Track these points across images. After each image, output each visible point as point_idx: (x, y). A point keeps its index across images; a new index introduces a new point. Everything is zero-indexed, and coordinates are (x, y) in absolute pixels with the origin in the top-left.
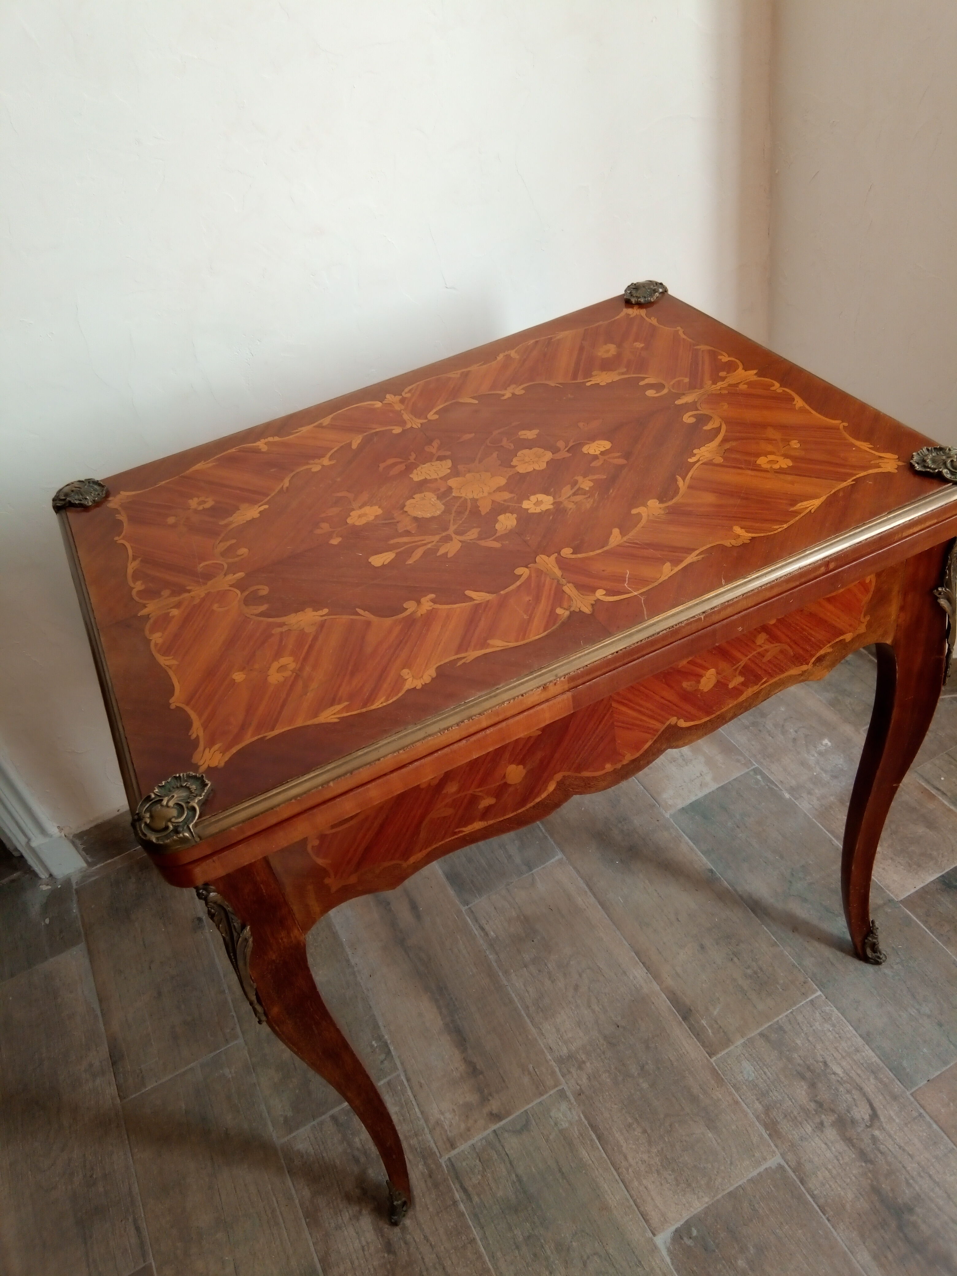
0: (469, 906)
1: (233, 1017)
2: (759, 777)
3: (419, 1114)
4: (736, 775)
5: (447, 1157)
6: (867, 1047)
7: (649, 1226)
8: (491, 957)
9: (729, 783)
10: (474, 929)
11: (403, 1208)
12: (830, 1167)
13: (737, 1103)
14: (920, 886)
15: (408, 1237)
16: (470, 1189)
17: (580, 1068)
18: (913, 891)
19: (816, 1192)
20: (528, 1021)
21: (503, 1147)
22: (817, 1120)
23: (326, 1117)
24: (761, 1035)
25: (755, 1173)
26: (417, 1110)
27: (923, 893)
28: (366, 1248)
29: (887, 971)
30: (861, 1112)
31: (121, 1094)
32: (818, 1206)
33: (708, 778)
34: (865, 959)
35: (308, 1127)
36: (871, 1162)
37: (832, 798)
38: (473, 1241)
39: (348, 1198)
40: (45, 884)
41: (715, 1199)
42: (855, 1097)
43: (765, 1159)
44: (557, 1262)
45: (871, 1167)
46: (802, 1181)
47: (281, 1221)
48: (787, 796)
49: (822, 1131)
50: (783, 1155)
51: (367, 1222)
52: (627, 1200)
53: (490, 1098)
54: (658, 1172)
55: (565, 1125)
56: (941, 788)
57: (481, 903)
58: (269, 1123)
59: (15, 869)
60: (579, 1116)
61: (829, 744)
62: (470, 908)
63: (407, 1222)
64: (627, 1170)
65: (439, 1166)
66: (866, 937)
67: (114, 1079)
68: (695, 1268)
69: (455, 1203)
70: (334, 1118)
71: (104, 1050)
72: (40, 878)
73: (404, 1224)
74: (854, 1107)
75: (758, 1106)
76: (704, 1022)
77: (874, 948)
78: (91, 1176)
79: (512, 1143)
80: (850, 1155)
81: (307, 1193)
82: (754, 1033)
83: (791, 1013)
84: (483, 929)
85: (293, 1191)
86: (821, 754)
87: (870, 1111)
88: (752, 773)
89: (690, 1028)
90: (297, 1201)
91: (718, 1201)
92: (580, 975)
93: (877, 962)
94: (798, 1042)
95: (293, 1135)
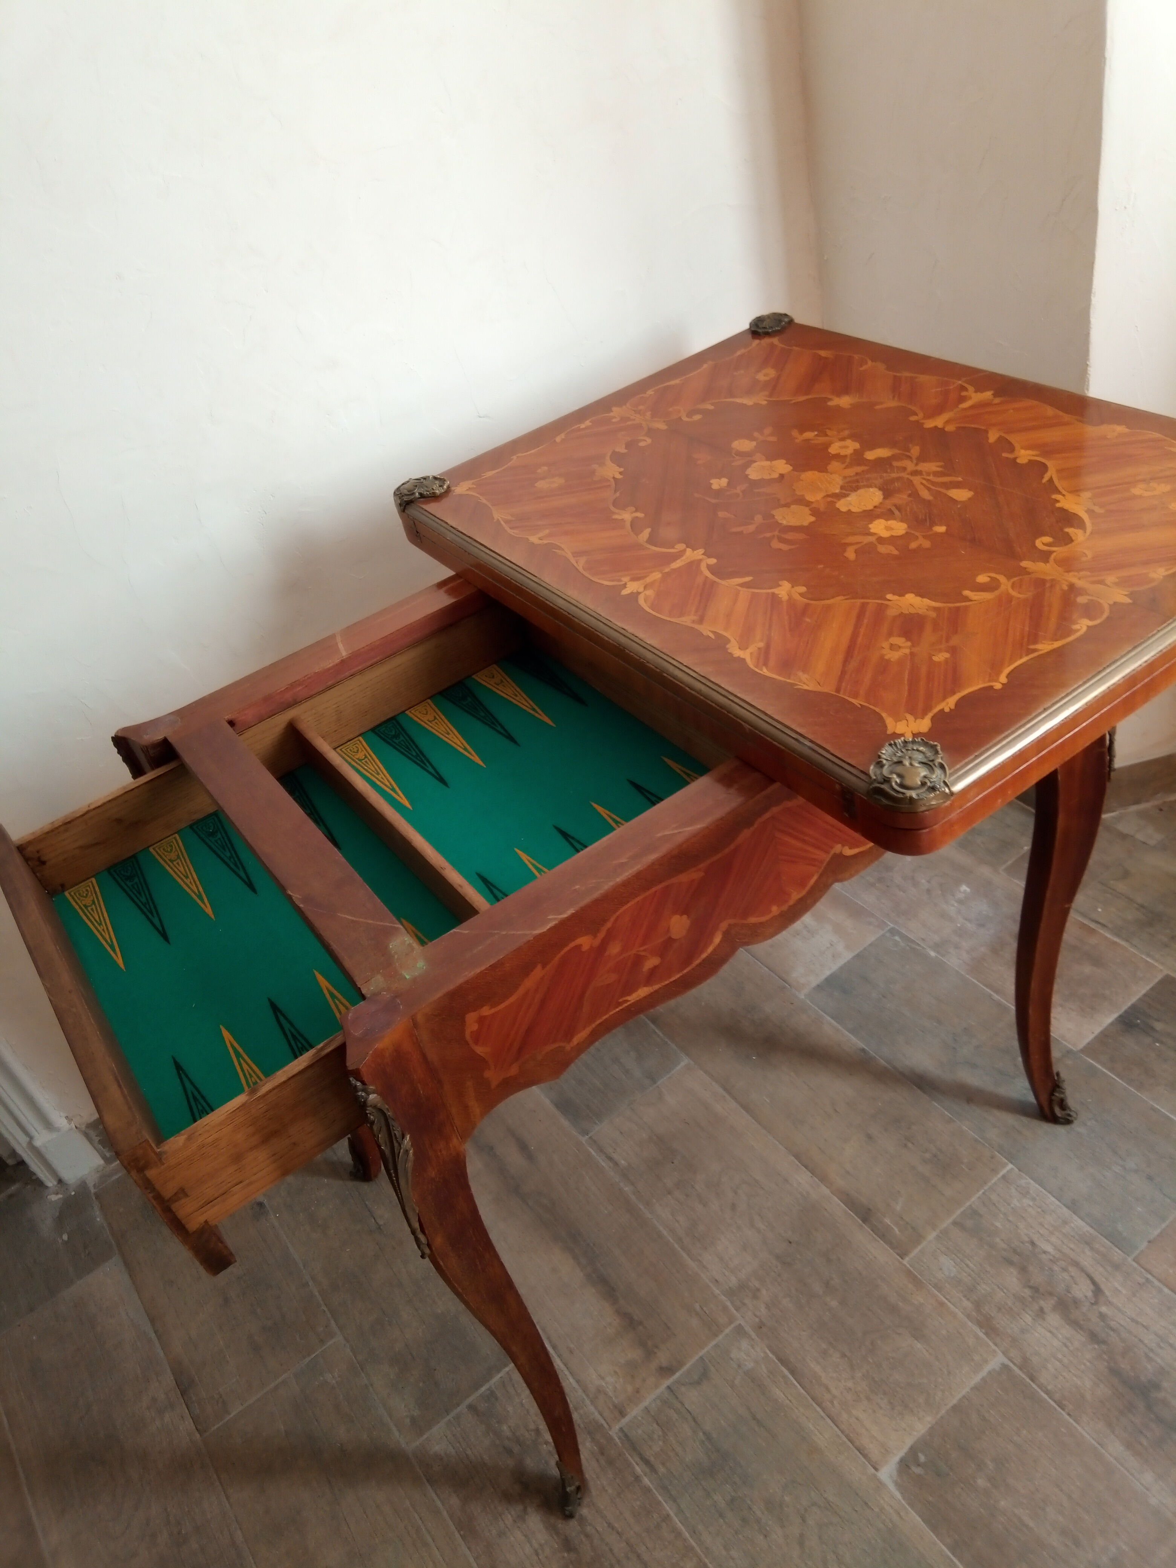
0: (589, 1135)
1: (325, 1311)
2: (897, 938)
3: (575, 1384)
4: (871, 939)
5: (617, 1427)
6: (1075, 1217)
7: (869, 1461)
8: (626, 1189)
9: (865, 949)
10: (601, 1161)
11: (577, 1494)
13: (942, 1304)
14: (1098, 1030)
15: (589, 1529)
16: (652, 1459)
17: (755, 1296)
18: (1091, 1037)
19: (1049, 1388)
20: (684, 1255)
21: (683, 1404)
22: (1036, 1307)
23: (463, 1408)
24: (955, 1223)
25: (977, 1379)
26: (571, 1380)
27: (1103, 1038)
28: (540, 1551)
29: (1082, 1130)
30: (1082, 1290)
31: (199, 1427)
32: (1055, 1402)
33: (840, 947)
34: (1054, 1119)
36: (1104, 1342)
37: (983, 949)
38: (667, 1517)
39: (508, 1498)
40: (54, 1194)
41: (939, 1416)
42: (1073, 1274)
43: (986, 1361)
44: (770, 1523)
45: (1104, 1347)
46: (1032, 1379)
47: (430, 1540)
48: (933, 954)
49: (1044, 1319)
50: (1005, 1353)
51: (535, 1521)
52: (838, 1436)
53: (655, 1350)
54: (868, 1399)
55: (750, 1365)
56: (1101, 921)
57: (604, 1130)
58: (394, 1429)
59: (12, 1181)
60: (765, 1353)
61: (968, 890)
62: (591, 1138)
63: (584, 1511)
64: (832, 1403)
65: (610, 1439)
66: (1052, 1094)
67: (187, 1411)
68: (930, 1499)
69: (637, 1478)
70: (471, 1407)
71: (168, 1379)
72: (47, 1187)
73: (581, 1515)
74: (1074, 1286)
75: (967, 1304)
76: (887, 1221)
77: (1063, 1104)
78: (179, 1533)
79: (692, 1398)
80: (1079, 1339)
81: (455, 1501)
82: (947, 1223)
83: (984, 1193)
84: (610, 1159)
85: (439, 1503)
86: (961, 902)
87: (1092, 1287)
88: (888, 935)
89: (872, 1230)
90: (445, 1514)
91: (942, 1417)
92: (736, 1193)
93: (1067, 1121)
94: (998, 1224)
95: (425, 1436)
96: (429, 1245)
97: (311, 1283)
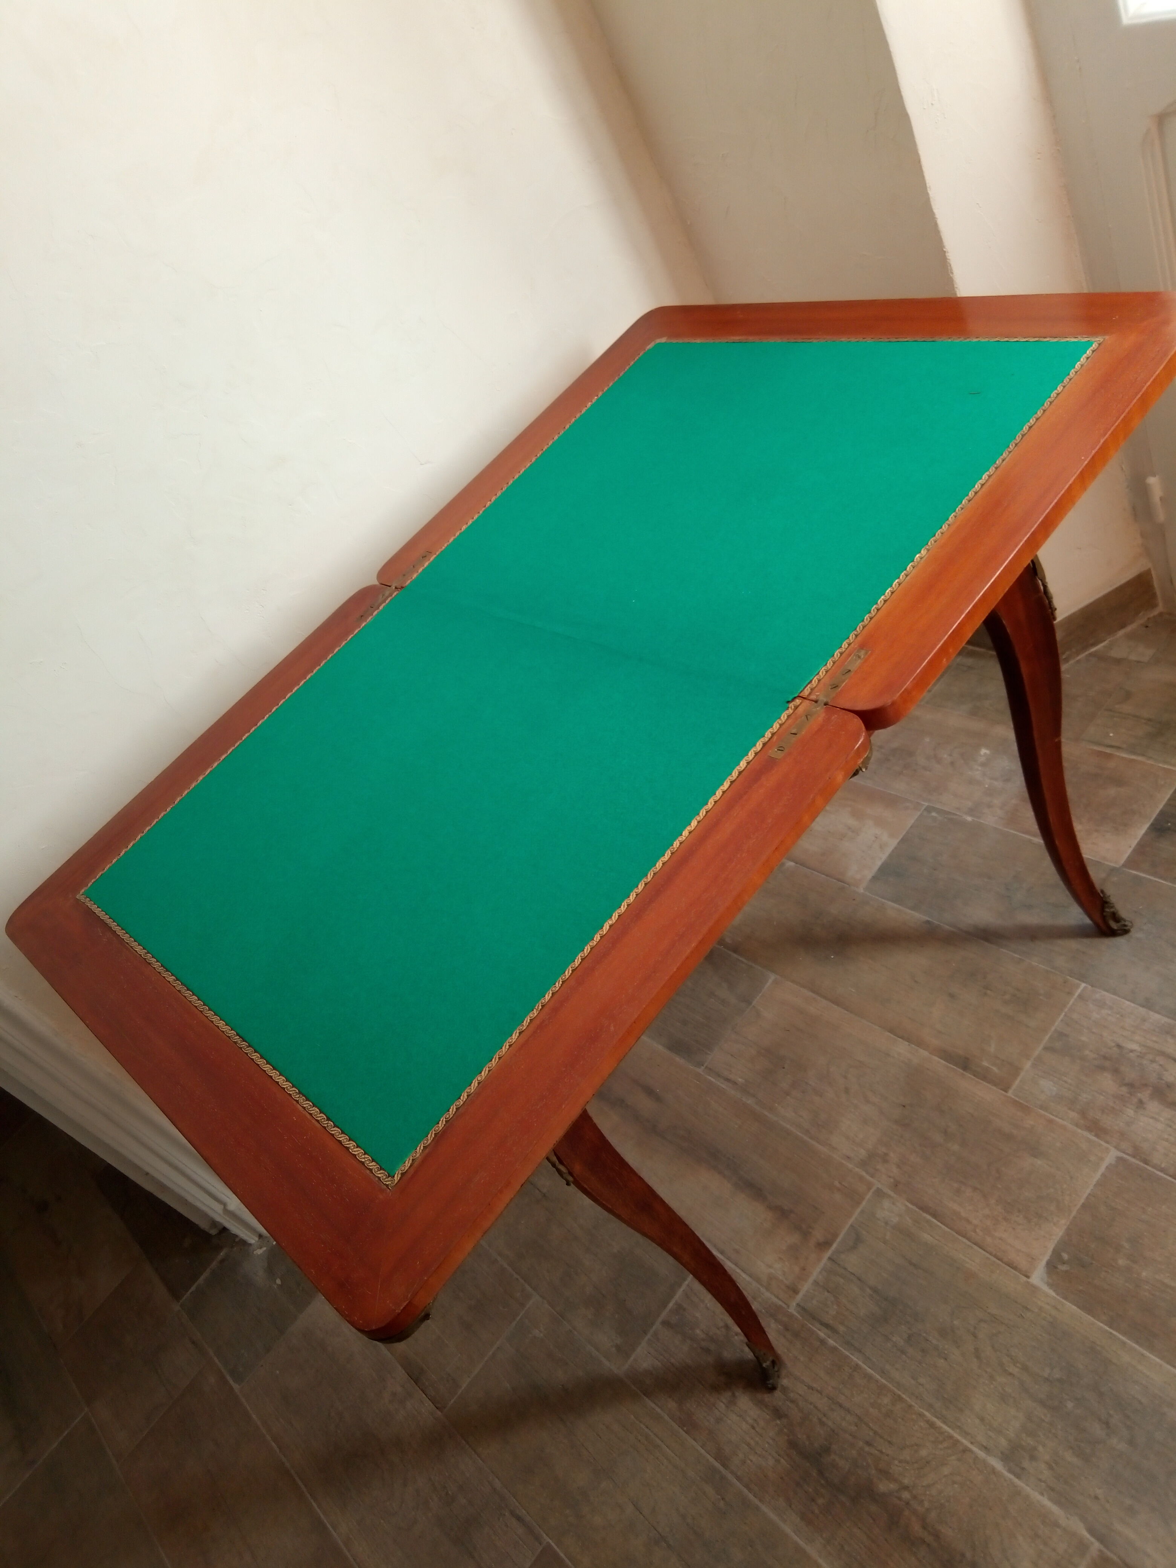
0: (705, 1065)
1: (517, 1279)
2: (934, 814)
3: (748, 1278)
4: (911, 822)
5: (795, 1304)
6: (1151, 1013)
7: (1020, 1271)
8: (749, 1102)
9: (907, 833)
10: (721, 1085)
11: (774, 1368)
12: (1166, 1136)
13: (1051, 1121)
14: (1134, 843)
15: (792, 1395)
16: (831, 1322)
17: (885, 1159)
18: (1130, 851)
19: (1163, 1166)
20: (815, 1143)
21: (845, 1269)
22: (1135, 1100)
23: (657, 1325)
24: (1046, 1049)
25: (1097, 1176)
26: (744, 1275)
27: (1141, 849)
28: (755, 1425)
29: (1140, 935)
31: (438, 1405)
32: (1170, 1176)
33: (885, 837)
34: (1112, 933)
35: (644, 1343)
37: (1014, 801)
38: (857, 1367)
39: (716, 1389)
40: (258, 1248)
41: (1071, 1217)
42: (1161, 1063)
43: (1102, 1159)
44: (946, 1346)
46: (1146, 1162)
47: (659, 1442)
48: (969, 819)
49: (1144, 1109)
50: (1117, 1148)
51: (745, 1402)
52: (988, 1258)
53: (810, 1230)
54: (1005, 1219)
55: (895, 1220)
56: (1114, 744)
57: (716, 1057)
58: (603, 1359)
59: (219, 1248)
60: (906, 1206)
61: (988, 752)
62: (706, 1067)
63: (785, 1382)
64: (975, 1232)
65: (791, 1316)
66: (1103, 910)
67: (424, 1396)
68: (1081, 1288)
69: (823, 1342)
70: (666, 1323)
71: (400, 1373)
72: (250, 1244)
73: (782, 1386)
74: (1164, 1072)
75: (1073, 1114)
76: (985, 1064)
77: (1116, 917)
78: (447, 1494)
79: (852, 1262)
81: (672, 1405)
82: (1038, 1051)
83: (1065, 1015)
84: (728, 1080)
85: (658, 1410)
86: (983, 765)
88: (925, 814)
89: (974, 1076)
90: (666, 1417)
91: (1075, 1217)
92: (845, 1077)
93: (1125, 931)
94: (1084, 1038)
95: (632, 1358)
96: (571, 1174)
97: (499, 1259)
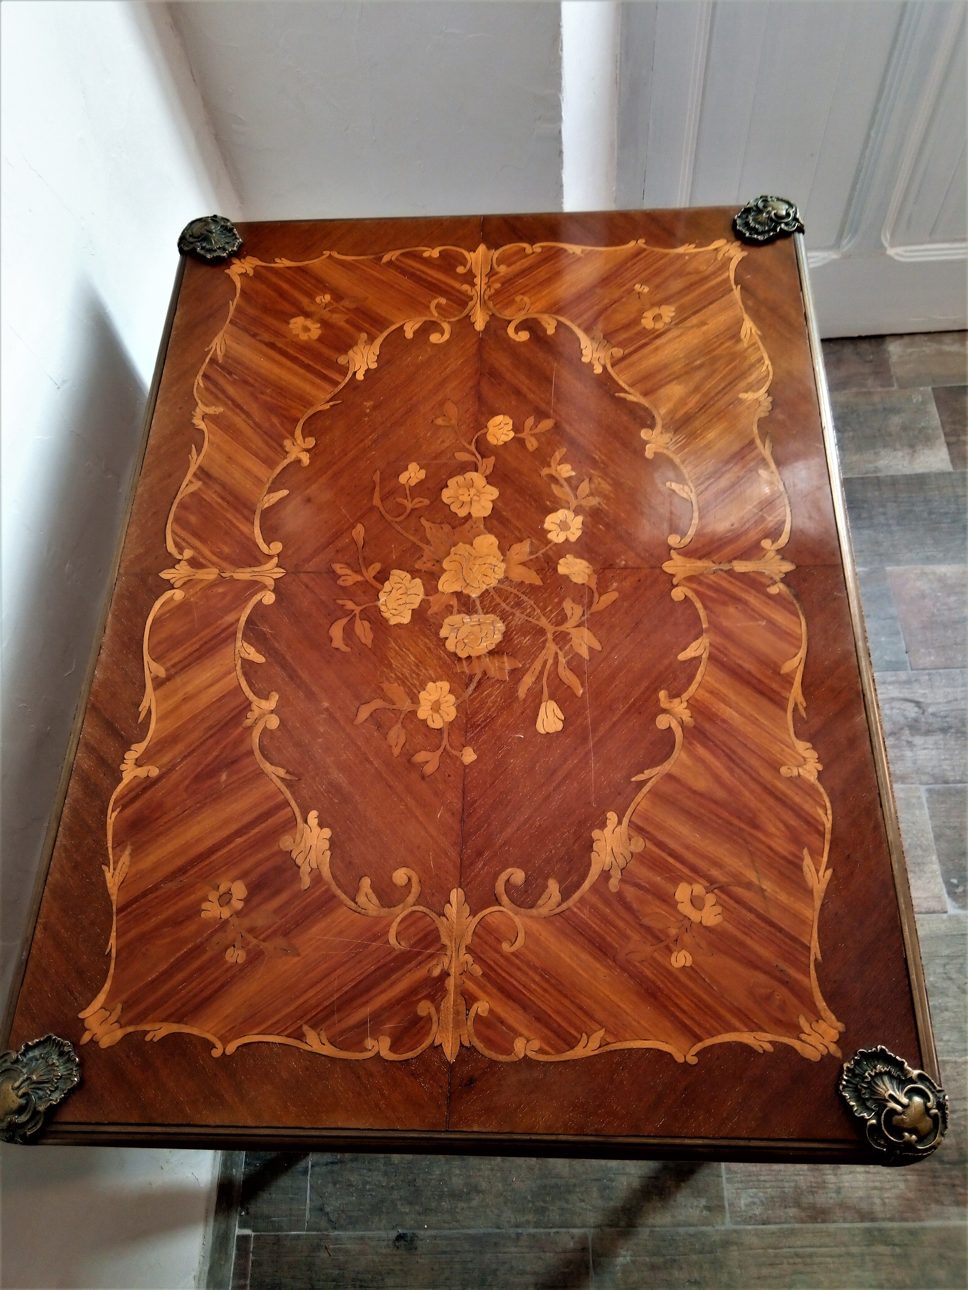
7: (938, 912)
12: (943, 757)
22: (904, 743)
25: (926, 811)
30: (912, 711)
35: (725, 1183)
36: (950, 727)
41: (935, 851)
42: (898, 707)
43: (919, 798)
45: (953, 730)
46: (947, 782)
49: (915, 745)
50: (921, 783)
74: (905, 712)
80: (939, 737)
87: (913, 705)
91: (937, 850)
